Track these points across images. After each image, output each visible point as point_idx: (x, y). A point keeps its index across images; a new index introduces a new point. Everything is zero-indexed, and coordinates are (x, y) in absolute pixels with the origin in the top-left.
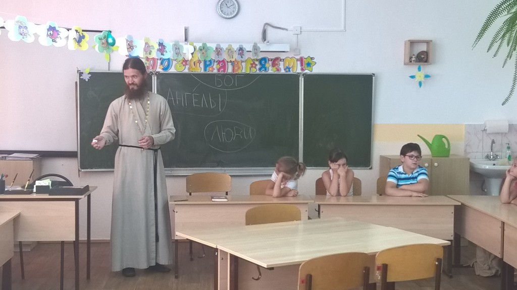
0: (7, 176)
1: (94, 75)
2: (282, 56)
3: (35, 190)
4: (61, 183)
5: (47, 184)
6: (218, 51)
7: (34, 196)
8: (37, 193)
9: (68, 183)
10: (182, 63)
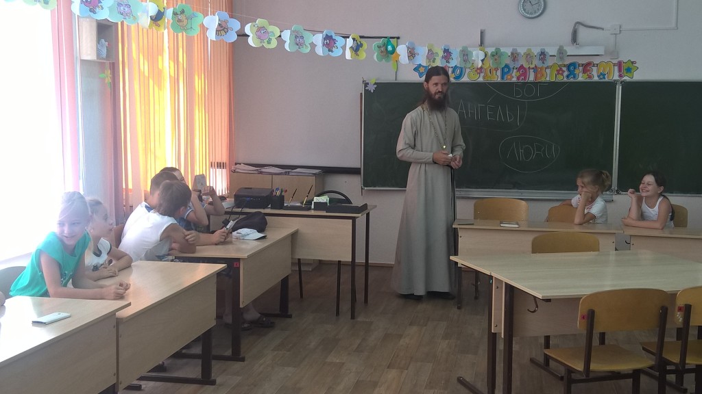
0: (286, 191)
1: (379, 86)
2: (596, 61)
3: (313, 207)
4: (340, 201)
5: (325, 201)
6: (514, 56)
7: (312, 213)
8: (315, 209)
9: (348, 201)
10: (476, 71)
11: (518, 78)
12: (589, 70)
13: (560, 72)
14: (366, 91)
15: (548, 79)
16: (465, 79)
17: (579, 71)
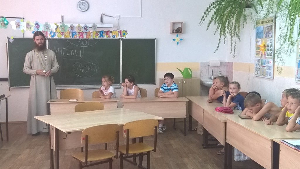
1: (16, 40)
2: (111, 30)
6: (72, 27)
10: (61, 34)
11: (79, 37)
12: (108, 34)
13: (97, 34)
14: (9, 42)
15: (92, 37)
16: (56, 37)
17: (104, 34)
